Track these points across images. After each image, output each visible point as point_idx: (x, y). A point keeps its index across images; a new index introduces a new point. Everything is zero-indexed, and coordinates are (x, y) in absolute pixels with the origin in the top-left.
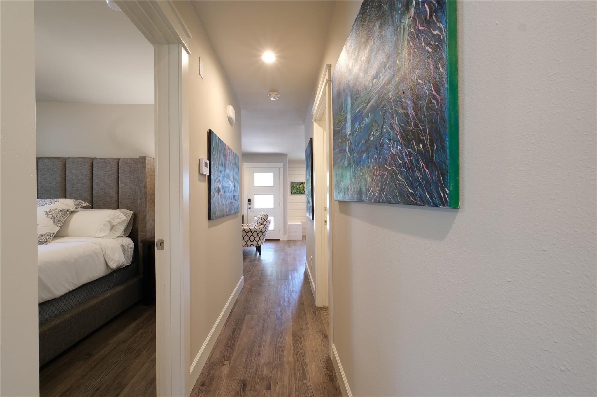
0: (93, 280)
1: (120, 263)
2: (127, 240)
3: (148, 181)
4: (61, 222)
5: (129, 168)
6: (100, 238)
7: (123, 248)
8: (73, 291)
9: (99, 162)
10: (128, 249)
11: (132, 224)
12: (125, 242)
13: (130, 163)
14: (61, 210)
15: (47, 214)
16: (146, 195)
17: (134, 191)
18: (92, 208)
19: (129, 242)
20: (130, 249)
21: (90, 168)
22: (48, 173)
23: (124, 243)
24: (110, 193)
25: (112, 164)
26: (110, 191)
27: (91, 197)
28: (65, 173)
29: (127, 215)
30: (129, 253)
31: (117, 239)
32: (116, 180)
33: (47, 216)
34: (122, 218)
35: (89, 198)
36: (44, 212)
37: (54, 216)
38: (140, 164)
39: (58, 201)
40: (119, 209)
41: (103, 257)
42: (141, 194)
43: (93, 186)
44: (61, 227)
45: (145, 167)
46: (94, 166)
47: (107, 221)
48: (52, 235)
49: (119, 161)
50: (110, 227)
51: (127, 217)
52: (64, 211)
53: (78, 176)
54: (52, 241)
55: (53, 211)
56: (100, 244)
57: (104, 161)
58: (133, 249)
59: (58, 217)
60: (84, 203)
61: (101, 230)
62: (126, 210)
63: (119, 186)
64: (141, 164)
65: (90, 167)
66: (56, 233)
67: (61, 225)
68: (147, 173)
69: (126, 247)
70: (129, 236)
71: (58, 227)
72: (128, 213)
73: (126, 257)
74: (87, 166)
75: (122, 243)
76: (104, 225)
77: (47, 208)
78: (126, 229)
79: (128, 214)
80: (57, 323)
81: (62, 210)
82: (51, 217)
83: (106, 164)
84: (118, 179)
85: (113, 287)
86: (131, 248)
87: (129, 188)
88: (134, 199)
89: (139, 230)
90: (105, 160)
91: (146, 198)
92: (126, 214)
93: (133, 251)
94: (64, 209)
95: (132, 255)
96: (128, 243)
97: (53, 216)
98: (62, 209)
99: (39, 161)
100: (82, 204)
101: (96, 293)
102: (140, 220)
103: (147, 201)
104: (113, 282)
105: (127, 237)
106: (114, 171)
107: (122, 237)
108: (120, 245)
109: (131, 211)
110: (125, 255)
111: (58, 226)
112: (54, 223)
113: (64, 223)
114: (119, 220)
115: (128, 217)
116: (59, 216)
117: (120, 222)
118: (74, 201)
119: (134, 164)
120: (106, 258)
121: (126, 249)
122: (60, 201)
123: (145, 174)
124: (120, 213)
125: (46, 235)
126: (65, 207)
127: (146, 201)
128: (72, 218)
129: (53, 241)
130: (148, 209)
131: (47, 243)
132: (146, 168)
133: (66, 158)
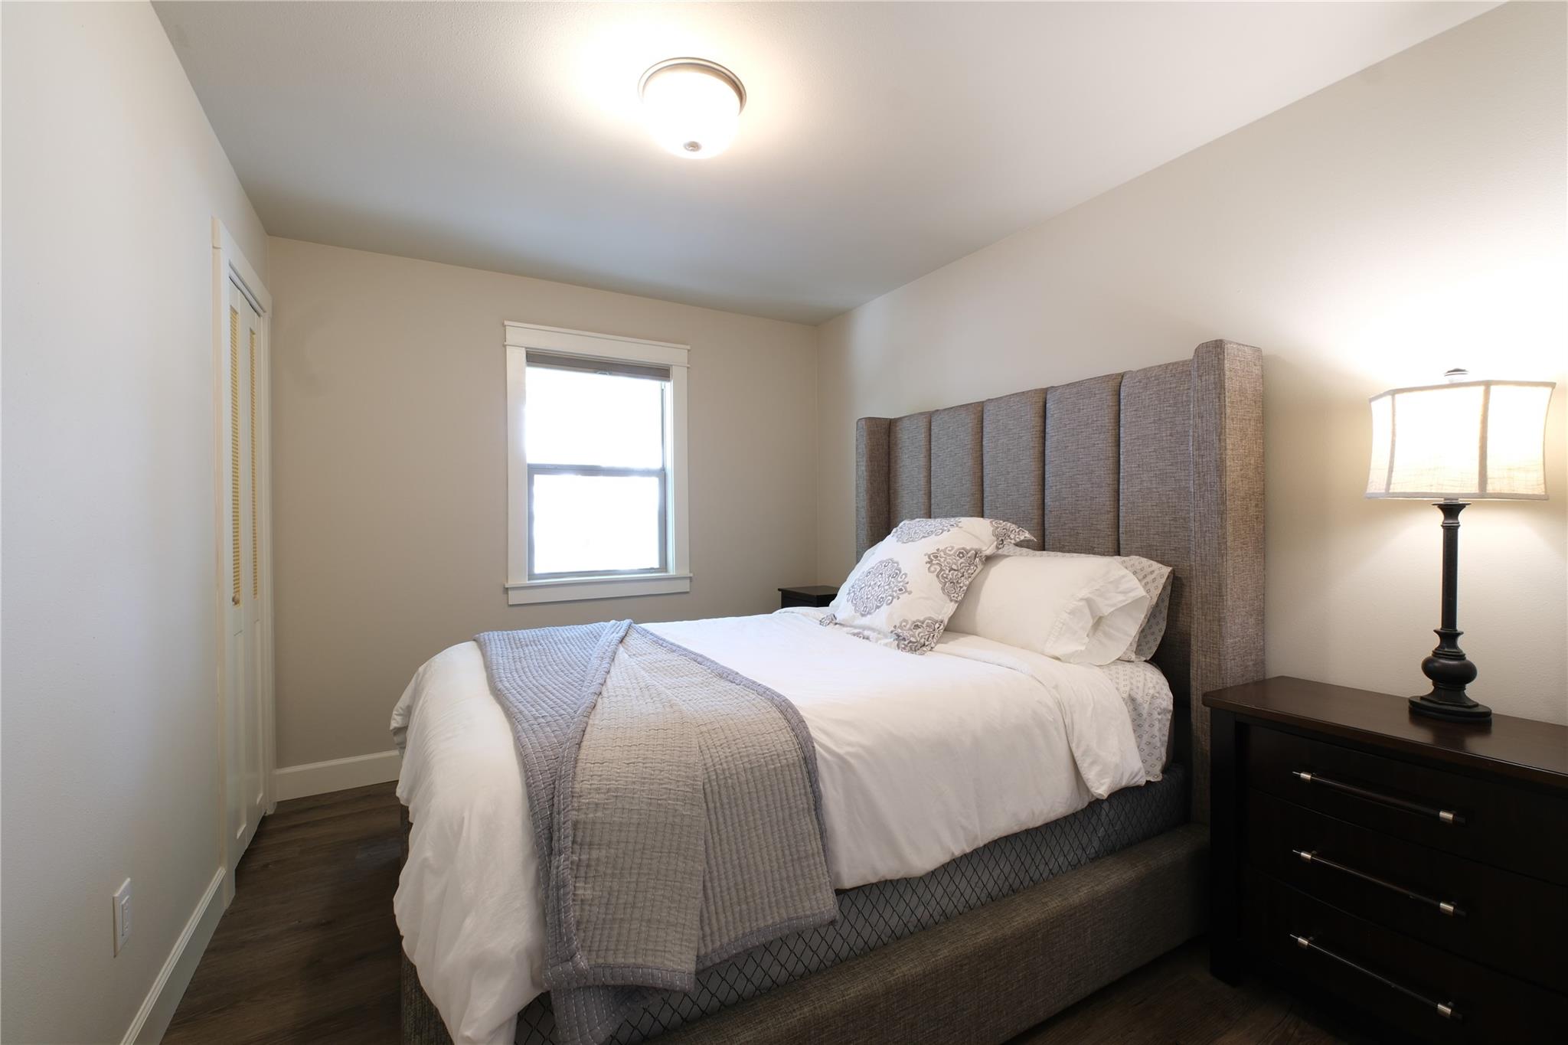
0: (1032, 825)
1: (1121, 779)
2: (1149, 680)
3: (1234, 445)
4: (961, 587)
5: (1156, 402)
6: (1057, 659)
7: (1135, 709)
8: (966, 857)
9: (1062, 399)
10: (1150, 714)
11: (1165, 612)
12: (1141, 685)
13: (1158, 384)
14: (960, 553)
15: (930, 562)
16: (1224, 503)
17: (1174, 490)
18: (1042, 546)
19: (1154, 687)
20: (1160, 717)
21: (1037, 421)
22: (948, 448)
23: (1138, 688)
24: (1092, 498)
25: (1098, 396)
26: (1092, 491)
27: (1040, 512)
28: (982, 445)
29: (1150, 578)
30: (1157, 734)
31: (1113, 667)
32: (1110, 452)
33: (929, 568)
34: (1132, 590)
35: (1035, 513)
36: (925, 555)
37: (944, 570)
38: (1200, 376)
39: (957, 526)
40: (1119, 555)
41: (1066, 742)
42: (1202, 497)
43: (1046, 476)
44: (960, 604)
45: (1220, 385)
46: (1048, 415)
47: (1082, 599)
48: (937, 625)
49: (1123, 384)
50: (1091, 623)
51: (1148, 587)
52: (969, 555)
53: (1009, 450)
54: (936, 644)
55: (943, 555)
56: (1056, 687)
57: (1075, 390)
58: (1171, 714)
59: (952, 575)
60: (1017, 530)
61: (1061, 628)
62: (1145, 562)
63: (1121, 471)
64: (1204, 378)
65: (1037, 419)
66: (946, 623)
67: (960, 598)
68: (1228, 411)
69: (1146, 706)
70: (1156, 661)
71: (953, 603)
72: (1152, 572)
73: (1143, 746)
74: (1031, 417)
75: (1131, 689)
76: (1072, 613)
77: (930, 545)
78: (1143, 631)
79: (1153, 576)
80: (912, 975)
81: (962, 553)
82: (938, 570)
83: (1081, 401)
84: (1119, 449)
85: (1096, 858)
86: (1164, 711)
87: (1156, 476)
88: (1175, 520)
89: (1195, 646)
90: (1080, 389)
91: (1222, 514)
92: (1145, 577)
93: (1168, 724)
94: (968, 548)
95: (1166, 738)
96: (1151, 691)
97: (941, 570)
98: (963, 549)
99: (933, 420)
100: (1012, 536)
101: (1041, 867)
102: (1199, 605)
103: (1230, 529)
104: (1100, 835)
105: (1145, 661)
106: (1107, 420)
107: (1129, 661)
108: (1125, 696)
109: (1161, 565)
110: (1140, 737)
111: (951, 601)
112: (943, 589)
113: (966, 593)
114: (1121, 597)
115: (1152, 589)
116: (955, 570)
117: (1124, 604)
118: (993, 526)
119: (1174, 385)
120: (1074, 746)
121: (1145, 715)
122: (960, 525)
123: (1221, 413)
124: (1124, 572)
125: (924, 625)
126: (971, 544)
127: (1223, 527)
128: (986, 578)
129: (939, 647)
130: (1230, 563)
131: (924, 649)
132: (1223, 387)
133: (983, 402)
